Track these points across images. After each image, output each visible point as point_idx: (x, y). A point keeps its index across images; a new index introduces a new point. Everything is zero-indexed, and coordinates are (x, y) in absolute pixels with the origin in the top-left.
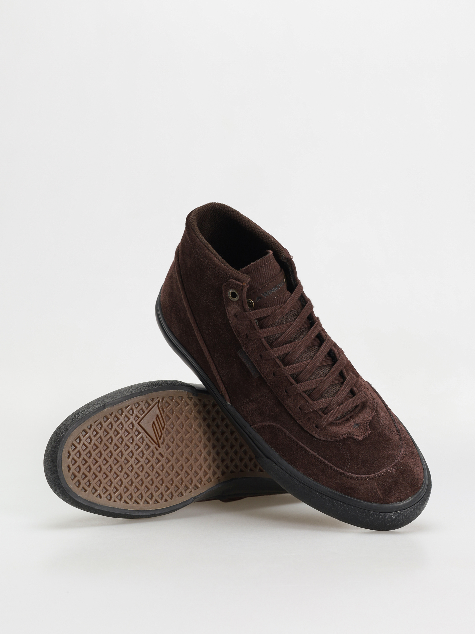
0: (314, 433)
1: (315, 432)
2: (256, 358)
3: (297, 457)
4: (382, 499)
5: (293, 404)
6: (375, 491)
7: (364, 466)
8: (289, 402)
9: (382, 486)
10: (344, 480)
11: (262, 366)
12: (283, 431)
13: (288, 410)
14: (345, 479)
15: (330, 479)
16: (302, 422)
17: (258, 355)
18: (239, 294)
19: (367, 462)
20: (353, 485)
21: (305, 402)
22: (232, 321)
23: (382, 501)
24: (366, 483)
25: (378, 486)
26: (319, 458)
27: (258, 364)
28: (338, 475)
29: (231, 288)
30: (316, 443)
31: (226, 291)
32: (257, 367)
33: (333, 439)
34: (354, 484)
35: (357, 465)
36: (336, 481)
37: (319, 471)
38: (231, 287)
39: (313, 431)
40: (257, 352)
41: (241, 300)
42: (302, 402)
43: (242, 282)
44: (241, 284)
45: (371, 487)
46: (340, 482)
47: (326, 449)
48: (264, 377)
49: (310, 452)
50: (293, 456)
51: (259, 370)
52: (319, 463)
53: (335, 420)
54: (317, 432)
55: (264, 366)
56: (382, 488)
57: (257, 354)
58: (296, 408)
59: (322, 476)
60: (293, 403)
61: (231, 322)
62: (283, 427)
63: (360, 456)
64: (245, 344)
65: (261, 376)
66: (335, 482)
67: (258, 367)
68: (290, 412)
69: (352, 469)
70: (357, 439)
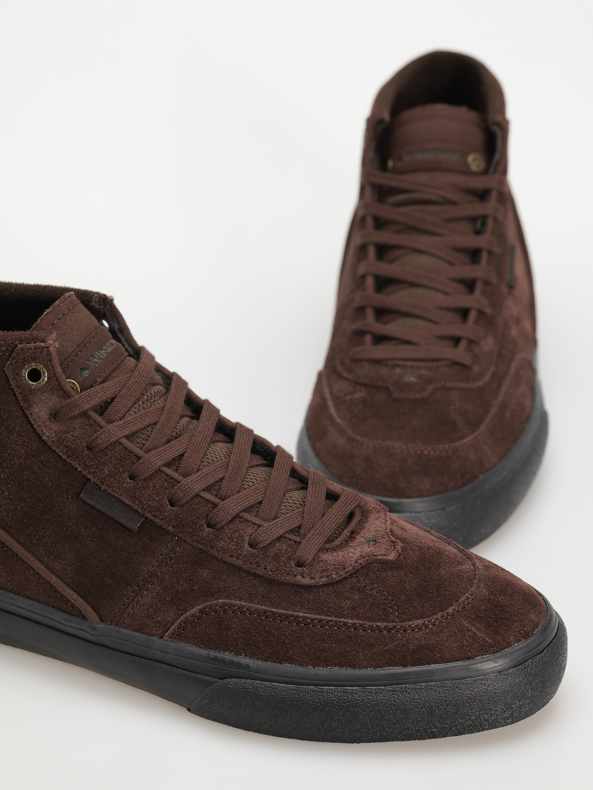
0: (299, 577)
1: (301, 575)
2: (124, 485)
3: (286, 641)
4: (490, 643)
5: (234, 543)
6: (470, 633)
7: (424, 600)
8: (224, 541)
9: (478, 621)
10: (400, 639)
11: (141, 496)
12: (235, 605)
13: (229, 560)
14: (401, 635)
15: (371, 649)
16: (265, 569)
17: (125, 476)
18: (46, 366)
19: (427, 591)
20: (423, 640)
21: (256, 528)
22: (47, 434)
23: (492, 647)
24: (446, 627)
25: (472, 623)
26: (331, 621)
27: (132, 495)
28: (384, 636)
29: (25, 362)
30: (311, 597)
31: (17, 374)
32: (131, 504)
33: (343, 574)
34: (425, 638)
35: (411, 603)
36: (387, 648)
37: (342, 645)
38: (25, 360)
39: (296, 576)
40: (121, 470)
41: (53, 377)
42: (250, 530)
43: (43, 341)
44: (43, 344)
45: (459, 631)
46: (394, 646)
47: (337, 599)
48: (152, 518)
49: (306, 617)
50: (275, 644)
51: (138, 509)
52: (335, 630)
53: (326, 543)
54: (303, 573)
55: (146, 493)
56: (480, 624)
57: (122, 475)
58: (241, 547)
59: (353, 650)
60: (233, 541)
61: (48, 436)
62: (230, 599)
63: (408, 587)
64: (92, 467)
65: (147, 518)
66: (385, 650)
67: (133, 502)
68: (233, 560)
69: (404, 614)
70: (387, 561)
